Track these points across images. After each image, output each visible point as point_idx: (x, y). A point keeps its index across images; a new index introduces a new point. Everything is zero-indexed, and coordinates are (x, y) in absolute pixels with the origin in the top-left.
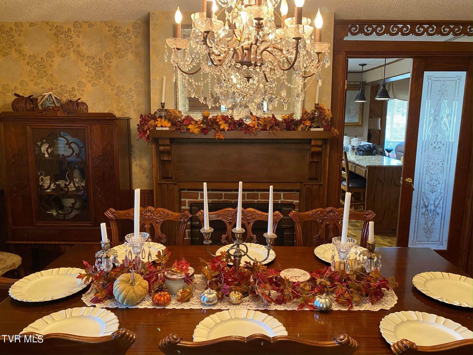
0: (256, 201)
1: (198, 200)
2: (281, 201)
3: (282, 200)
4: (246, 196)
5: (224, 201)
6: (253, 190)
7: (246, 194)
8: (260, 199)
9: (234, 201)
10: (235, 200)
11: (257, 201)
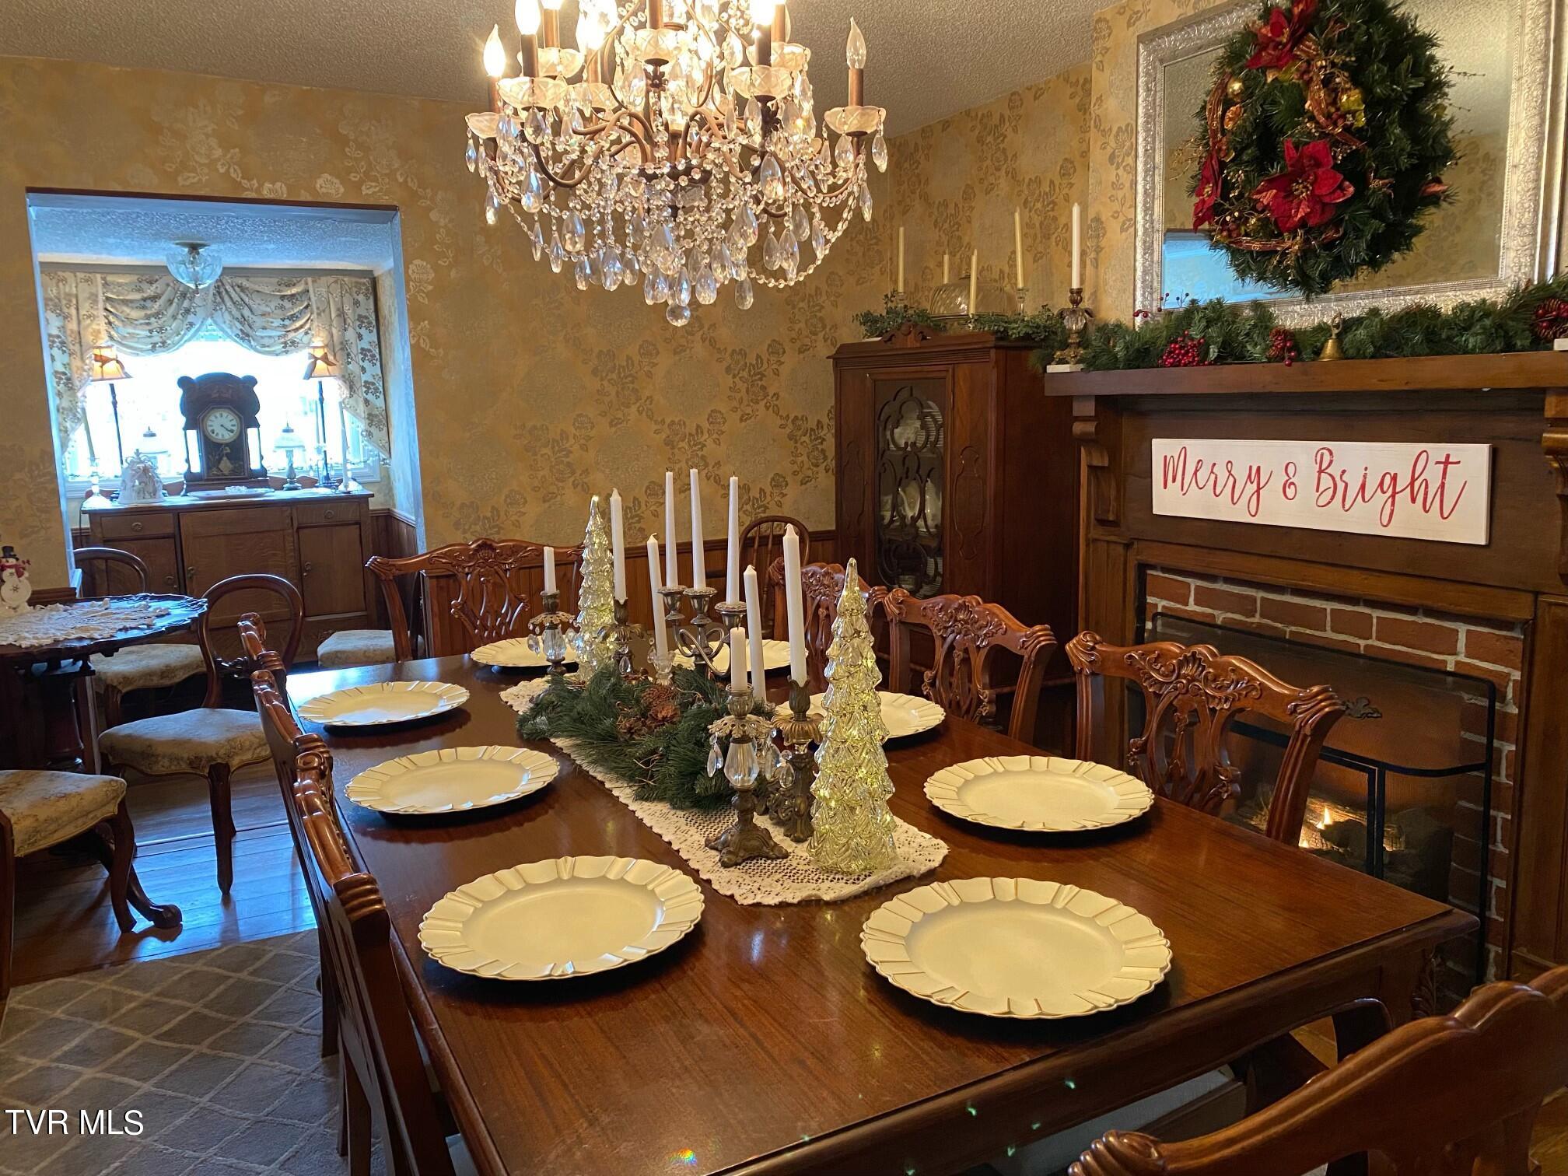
0: (1362, 643)
1: (1187, 608)
2: (1457, 663)
3: (1462, 658)
4: (1329, 618)
5: (1259, 625)
6: (1353, 600)
7: (1328, 611)
8: (1378, 639)
9: (1291, 632)
10: (1293, 628)
11: (1366, 646)
